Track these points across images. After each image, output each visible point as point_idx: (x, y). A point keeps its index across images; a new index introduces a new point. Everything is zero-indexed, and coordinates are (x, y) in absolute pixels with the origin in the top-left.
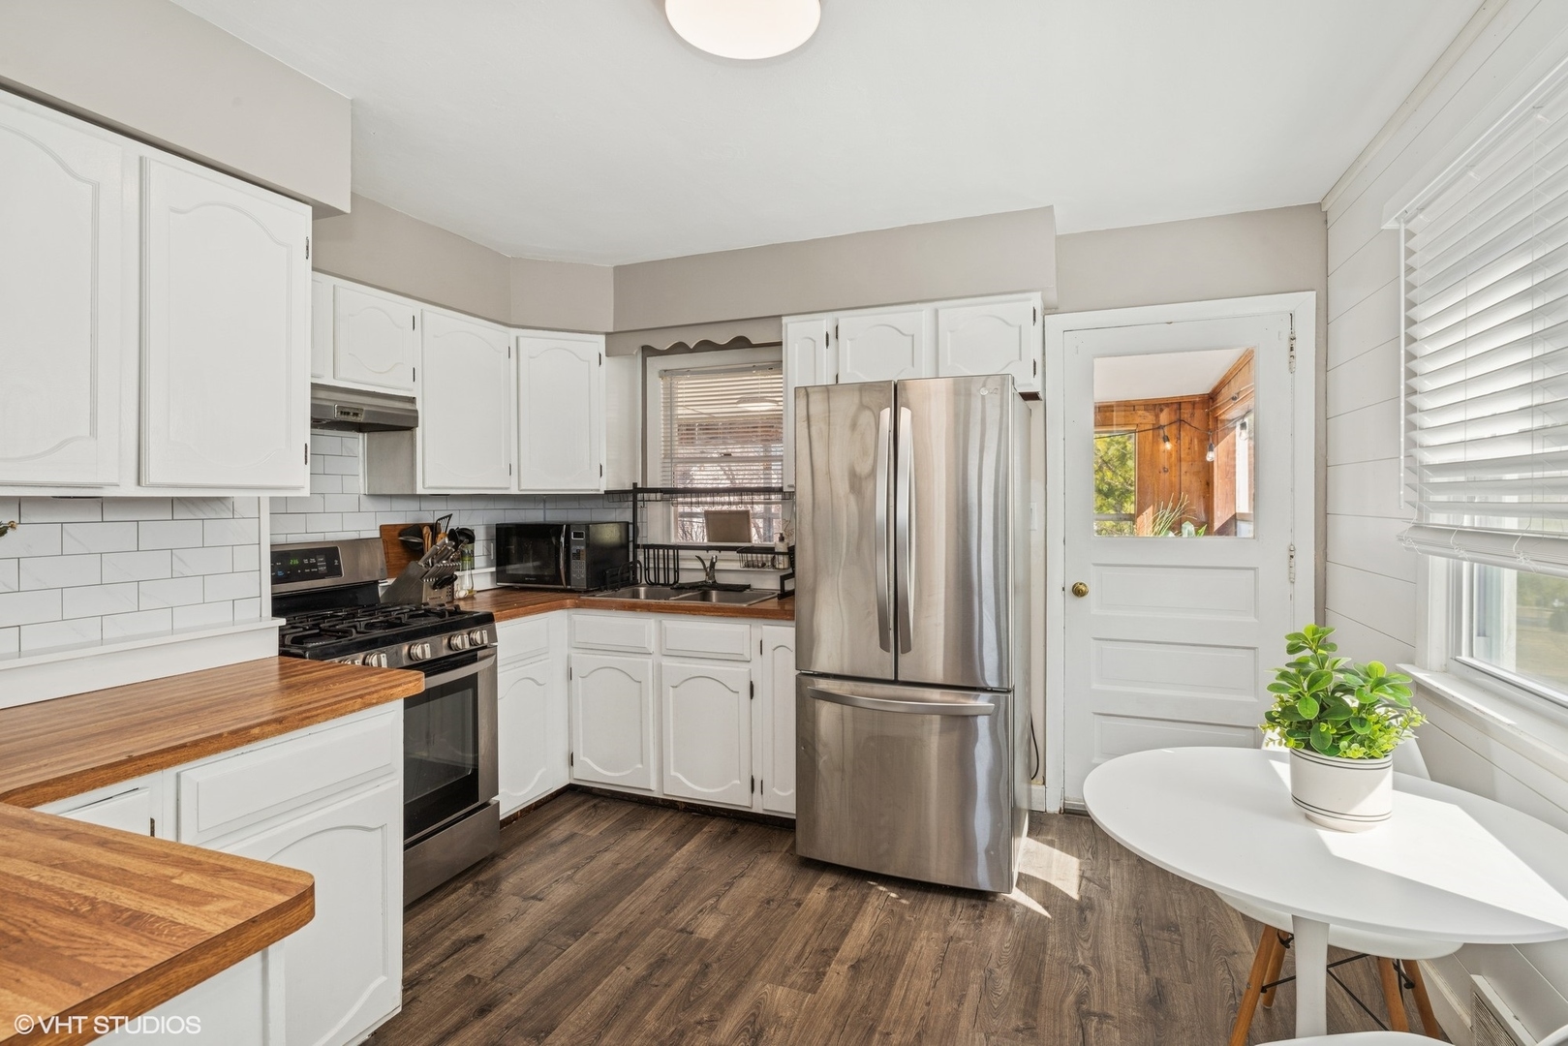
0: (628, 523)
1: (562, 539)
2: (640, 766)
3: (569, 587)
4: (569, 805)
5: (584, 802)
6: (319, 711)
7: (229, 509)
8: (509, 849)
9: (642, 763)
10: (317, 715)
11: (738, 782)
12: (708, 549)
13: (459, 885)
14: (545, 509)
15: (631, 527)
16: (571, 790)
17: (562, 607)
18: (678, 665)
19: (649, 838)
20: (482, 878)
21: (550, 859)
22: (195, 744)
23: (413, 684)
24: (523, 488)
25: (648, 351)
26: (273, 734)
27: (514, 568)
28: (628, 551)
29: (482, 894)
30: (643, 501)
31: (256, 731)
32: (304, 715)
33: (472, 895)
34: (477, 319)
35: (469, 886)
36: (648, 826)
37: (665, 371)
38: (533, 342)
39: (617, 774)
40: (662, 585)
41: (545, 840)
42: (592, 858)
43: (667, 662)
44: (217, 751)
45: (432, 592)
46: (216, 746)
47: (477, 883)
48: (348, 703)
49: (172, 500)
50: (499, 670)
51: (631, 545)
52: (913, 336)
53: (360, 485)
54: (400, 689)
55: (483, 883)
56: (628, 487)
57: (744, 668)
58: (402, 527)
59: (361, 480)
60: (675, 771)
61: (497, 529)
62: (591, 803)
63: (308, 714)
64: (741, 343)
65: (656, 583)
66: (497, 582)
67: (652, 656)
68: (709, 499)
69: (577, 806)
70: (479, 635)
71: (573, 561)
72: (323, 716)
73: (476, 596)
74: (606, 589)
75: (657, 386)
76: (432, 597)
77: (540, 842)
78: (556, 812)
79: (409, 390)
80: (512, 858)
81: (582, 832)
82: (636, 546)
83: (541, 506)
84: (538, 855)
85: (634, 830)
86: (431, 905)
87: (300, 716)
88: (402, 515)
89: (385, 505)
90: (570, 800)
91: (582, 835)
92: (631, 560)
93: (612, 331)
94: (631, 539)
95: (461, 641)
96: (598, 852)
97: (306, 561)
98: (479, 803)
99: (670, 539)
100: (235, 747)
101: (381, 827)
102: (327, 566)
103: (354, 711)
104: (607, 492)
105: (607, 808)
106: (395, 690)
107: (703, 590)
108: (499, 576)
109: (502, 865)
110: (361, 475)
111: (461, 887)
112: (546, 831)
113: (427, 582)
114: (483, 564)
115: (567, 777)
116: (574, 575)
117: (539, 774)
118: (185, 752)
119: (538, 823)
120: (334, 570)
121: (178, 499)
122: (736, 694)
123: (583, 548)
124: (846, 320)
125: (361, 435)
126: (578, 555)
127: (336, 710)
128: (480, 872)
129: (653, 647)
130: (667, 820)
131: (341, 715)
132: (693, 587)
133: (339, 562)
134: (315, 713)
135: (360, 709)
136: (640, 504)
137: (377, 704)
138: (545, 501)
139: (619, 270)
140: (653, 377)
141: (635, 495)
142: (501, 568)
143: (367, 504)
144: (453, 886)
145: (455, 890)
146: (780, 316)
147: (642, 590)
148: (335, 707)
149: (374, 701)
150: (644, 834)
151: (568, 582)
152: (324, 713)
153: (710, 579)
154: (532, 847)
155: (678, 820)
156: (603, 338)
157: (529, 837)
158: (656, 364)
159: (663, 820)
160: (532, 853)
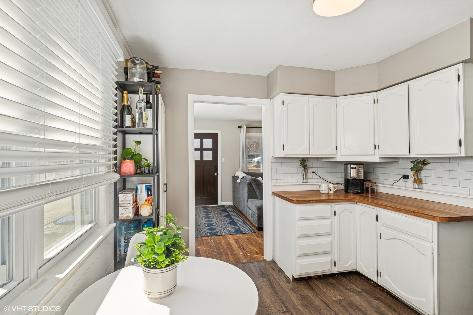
10: (402, 211)
131: (408, 214)
149: (418, 215)
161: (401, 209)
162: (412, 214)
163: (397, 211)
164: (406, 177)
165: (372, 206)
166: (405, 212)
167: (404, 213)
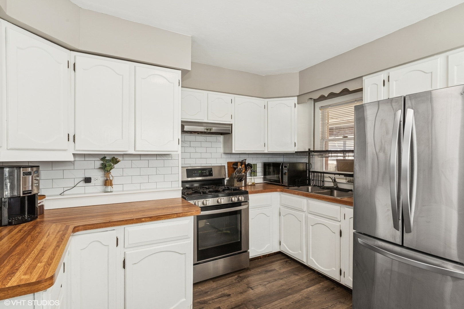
0: (307, 163)
1: (280, 168)
2: (300, 252)
3: (283, 184)
4: (278, 258)
5: (284, 259)
6: (163, 216)
7: (170, 157)
8: (253, 268)
9: (301, 251)
10: (162, 217)
11: (335, 269)
12: (335, 174)
13: (234, 275)
14: (283, 158)
15: (308, 164)
16: (280, 253)
17: (276, 191)
18: (314, 218)
19: (300, 279)
20: (241, 275)
21: (263, 276)
22: (126, 220)
23: (194, 212)
24: (269, 151)
25: (316, 101)
26: (148, 221)
27: (268, 177)
28: (307, 173)
29: (238, 280)
30: (312, 155)
31: (143, 219)
32: (158, 217)
33: (235, 280)
34: (253, 97)
35: (236, 276)
36: (300, 275)
37: (322, 107)
38: (272, 102)
39: (293, 253)
40: (318, 186)
41: (265, 268)
42: (276, 280)
43: (310, 216)
44: (132, 223)
45: (237, 183)
46: (132, 222)
47: (239, 276)
48: (172, 215)
49: (157, 155)
50: (250, 210)
51: (308, 171)
52: (432, 73)
53: (221, 150)
54: (190, 213)
55: (240, 277)
56: (307, 150)
57: (338, 224)
58: (234, 163)
59: (222, 149)
60: (312, 257)
61: (264, 164)
62: (286, 260)
63: (159, 217)
64: (346, 92)
65: (315, 186)
66: (264, 181)
67: (305, 213)
68: (336, 155)
69: (281, 259)
70: (242, 198)
71: (284, 176)
72: (164, 218)
73: (256, 185)
74: (295, 186)
75: (319, 112)
76: (236, 184)
77: (263, 269)
78: (273, 260)
79: (230, 122)
80: (252, 272)
81: (278, 269)
82: (309, 172)
83: (282, 157)
84: (260, 273)
85: (295, 274)
86: (224, 279)
87: (157, 217)
88: (233, 159)
89: (229, 156)
90: (279, 257)
91: (277, 271)
92: (308, 176)
93: (298, 95)
94: (308, 169)
95: (235, 199)
96: (279, 279)
97: (203, 172)
98: (242, 251)
99: (323, 169)
100: (137, 223)
101: (185, 254)
102: (209, 173)
103: (174, 218)
104: (296, 152)
105: (290, 263)
106: (188, 213)
107: (331, 190)
108: (264, 179)
109: (249, 272)
110: (222, 147)
111: (234, 276)
112: (267, 265)
113: (236, 180)
114: (261, 175)
115: (279, 249)
116: (284, 181)
117: (267, 246)
118: (123, 222)
119: (266, 262)
120: (211, 174)
121: (158, 154)
122: (334, 234)
123: (287, 171)
124: (392, 72)
125: (222, 136)
126: (285, 174)
127: (168, 217)
128: (241, 273)
129: (305, 209)
130: (308, 275)
131: (170, 218)
132: (328, 188)
133: (212, 172)
134: (161, 217)
135: (176, 217)
136: (311, 156)
137: (182, 216)
138: (283, 155)
139: (301, 72)
140: (317, 109)
141: (309, 153)
142: (265, 176)
143: (224, 156)
144: (232, 275)
145: (232, 276)
146: (362, 77)
147: (310, 188)
148: (168, 216)
149: (181, 216)
150: (297, 277)
151: (282, 183)
152: (164, 217)
153: (335, 185)
154: (259, 270)
155: (313, 276)
156: (296, 98)
157: (261, 266)
158: (319, 104)
159: (307, 274)
160: (259, 271)
161: (162, 215)
162: (175, 216)
163: (156, 220)
164: (88, 180)
165: (114, 226)
166: (167, 217)
167: (165, 219)
